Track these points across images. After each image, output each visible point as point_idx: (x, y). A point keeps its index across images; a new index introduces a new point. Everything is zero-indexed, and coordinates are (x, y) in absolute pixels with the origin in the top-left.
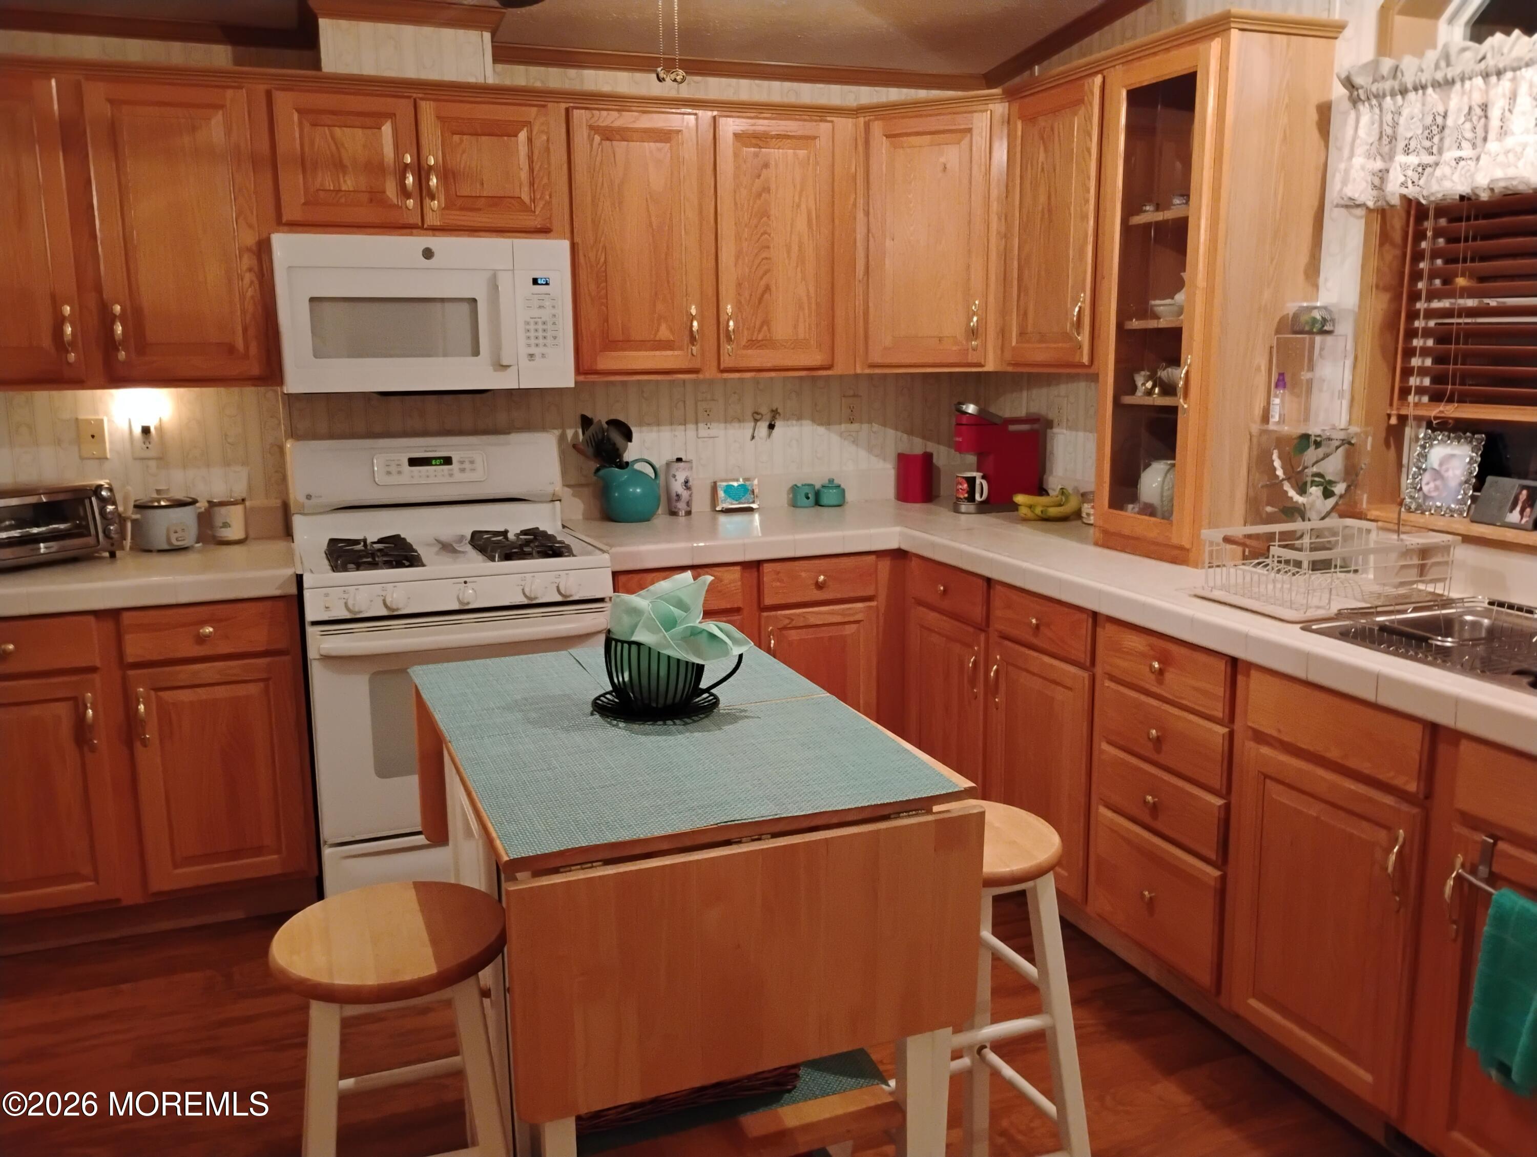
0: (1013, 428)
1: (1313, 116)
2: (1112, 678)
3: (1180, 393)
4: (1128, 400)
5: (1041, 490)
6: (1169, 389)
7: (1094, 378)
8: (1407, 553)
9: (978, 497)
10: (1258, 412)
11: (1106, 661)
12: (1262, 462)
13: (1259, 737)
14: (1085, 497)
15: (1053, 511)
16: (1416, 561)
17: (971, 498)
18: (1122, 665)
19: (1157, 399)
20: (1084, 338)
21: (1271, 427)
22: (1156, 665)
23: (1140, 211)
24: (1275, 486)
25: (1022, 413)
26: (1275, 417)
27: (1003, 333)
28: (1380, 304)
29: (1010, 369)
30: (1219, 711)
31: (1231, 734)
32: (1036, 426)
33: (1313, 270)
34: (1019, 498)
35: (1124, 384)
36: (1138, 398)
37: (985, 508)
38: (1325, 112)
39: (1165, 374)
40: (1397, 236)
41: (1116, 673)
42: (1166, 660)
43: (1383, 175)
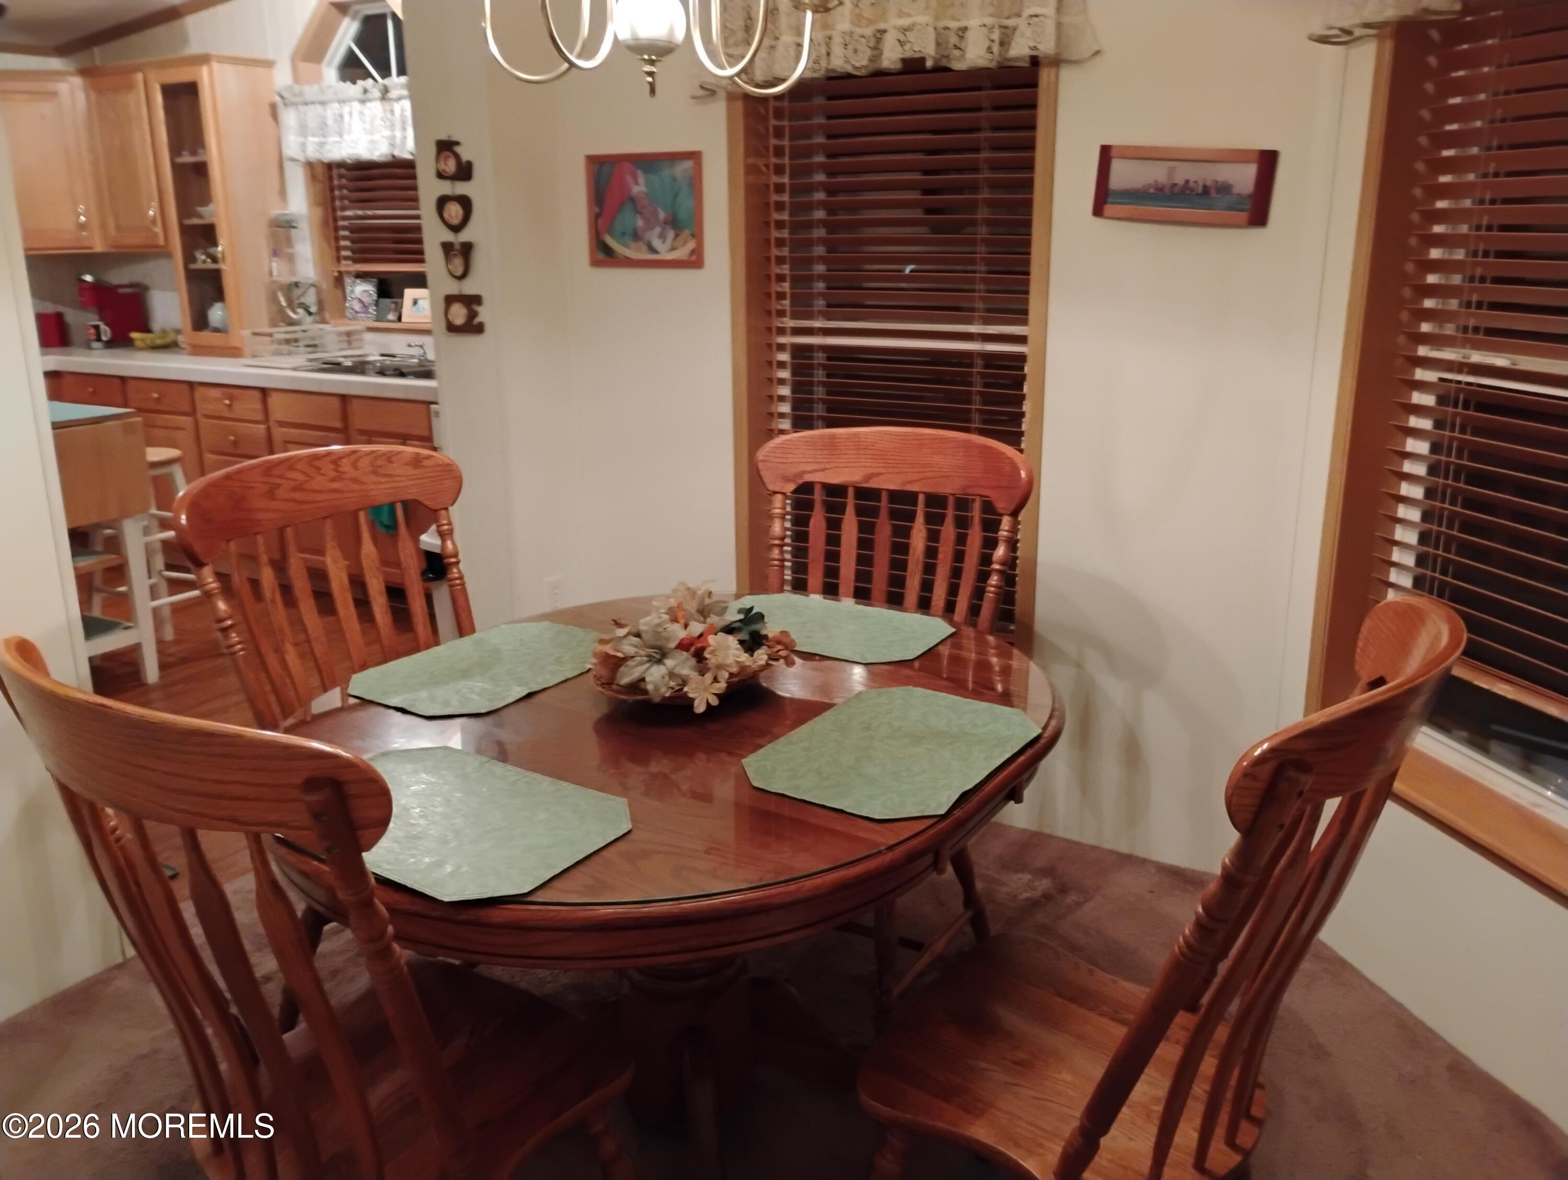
0: (121, 291)
1: (267, 110)
2: (208, 417)
3: (220, 261)
4: (192, 266)
5: (146, 329)
6: (215, 260)
7: (168, 255)
8: (340, 334)
9: (104, 338)
10: (266, 270)
11: (201, 408)
12: (274, 299)
13: (281, 424)
14: (178, 332)
15: (159, 342)
16: (345, 338)
17: (99, 339)
18: (211, 408)
19: (210, 265)
20: (158, 229)
21: (275, 279)
22: (227, 402)
23: (180, 155)
24: (281, 310)
25: (125, 281)
26: (275, 273)
27: (103, 226)
28: (319, 212)
29: (113, 250)
30: (260, 417)
31: (269, 430)
32: (137, 290)
33: (283, 193)
34: (134, 335)
35: (189, 258)
36: (199, 266)
37: (110, 344)
38: (273, 109)
39: (212, 250)
40: (320, 177)
41: (209, 413)
42: (231, 398)
43: (303, 145)
